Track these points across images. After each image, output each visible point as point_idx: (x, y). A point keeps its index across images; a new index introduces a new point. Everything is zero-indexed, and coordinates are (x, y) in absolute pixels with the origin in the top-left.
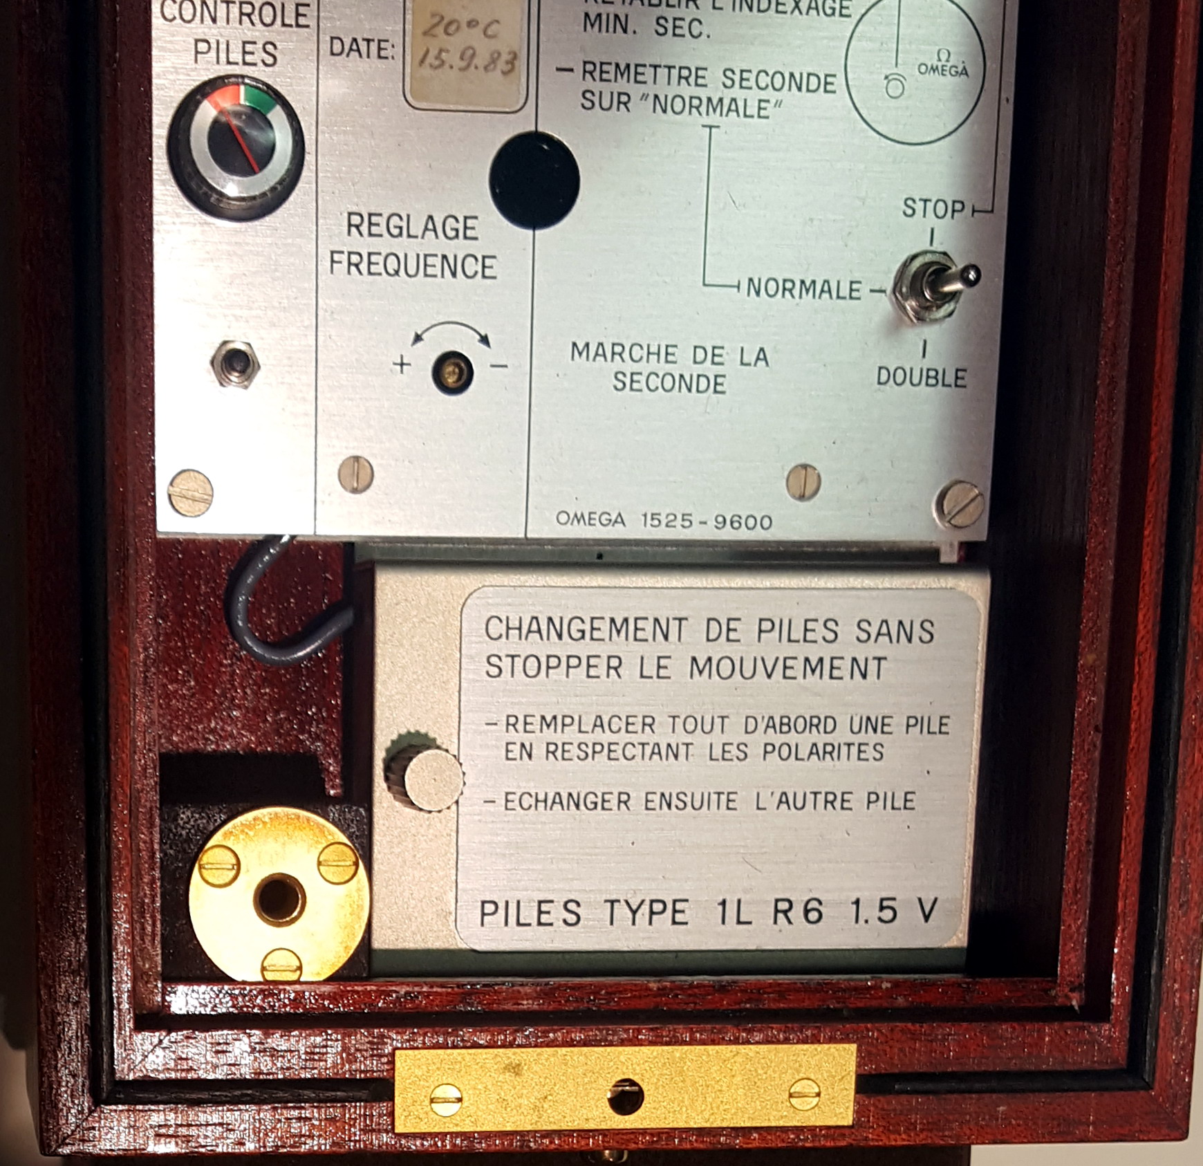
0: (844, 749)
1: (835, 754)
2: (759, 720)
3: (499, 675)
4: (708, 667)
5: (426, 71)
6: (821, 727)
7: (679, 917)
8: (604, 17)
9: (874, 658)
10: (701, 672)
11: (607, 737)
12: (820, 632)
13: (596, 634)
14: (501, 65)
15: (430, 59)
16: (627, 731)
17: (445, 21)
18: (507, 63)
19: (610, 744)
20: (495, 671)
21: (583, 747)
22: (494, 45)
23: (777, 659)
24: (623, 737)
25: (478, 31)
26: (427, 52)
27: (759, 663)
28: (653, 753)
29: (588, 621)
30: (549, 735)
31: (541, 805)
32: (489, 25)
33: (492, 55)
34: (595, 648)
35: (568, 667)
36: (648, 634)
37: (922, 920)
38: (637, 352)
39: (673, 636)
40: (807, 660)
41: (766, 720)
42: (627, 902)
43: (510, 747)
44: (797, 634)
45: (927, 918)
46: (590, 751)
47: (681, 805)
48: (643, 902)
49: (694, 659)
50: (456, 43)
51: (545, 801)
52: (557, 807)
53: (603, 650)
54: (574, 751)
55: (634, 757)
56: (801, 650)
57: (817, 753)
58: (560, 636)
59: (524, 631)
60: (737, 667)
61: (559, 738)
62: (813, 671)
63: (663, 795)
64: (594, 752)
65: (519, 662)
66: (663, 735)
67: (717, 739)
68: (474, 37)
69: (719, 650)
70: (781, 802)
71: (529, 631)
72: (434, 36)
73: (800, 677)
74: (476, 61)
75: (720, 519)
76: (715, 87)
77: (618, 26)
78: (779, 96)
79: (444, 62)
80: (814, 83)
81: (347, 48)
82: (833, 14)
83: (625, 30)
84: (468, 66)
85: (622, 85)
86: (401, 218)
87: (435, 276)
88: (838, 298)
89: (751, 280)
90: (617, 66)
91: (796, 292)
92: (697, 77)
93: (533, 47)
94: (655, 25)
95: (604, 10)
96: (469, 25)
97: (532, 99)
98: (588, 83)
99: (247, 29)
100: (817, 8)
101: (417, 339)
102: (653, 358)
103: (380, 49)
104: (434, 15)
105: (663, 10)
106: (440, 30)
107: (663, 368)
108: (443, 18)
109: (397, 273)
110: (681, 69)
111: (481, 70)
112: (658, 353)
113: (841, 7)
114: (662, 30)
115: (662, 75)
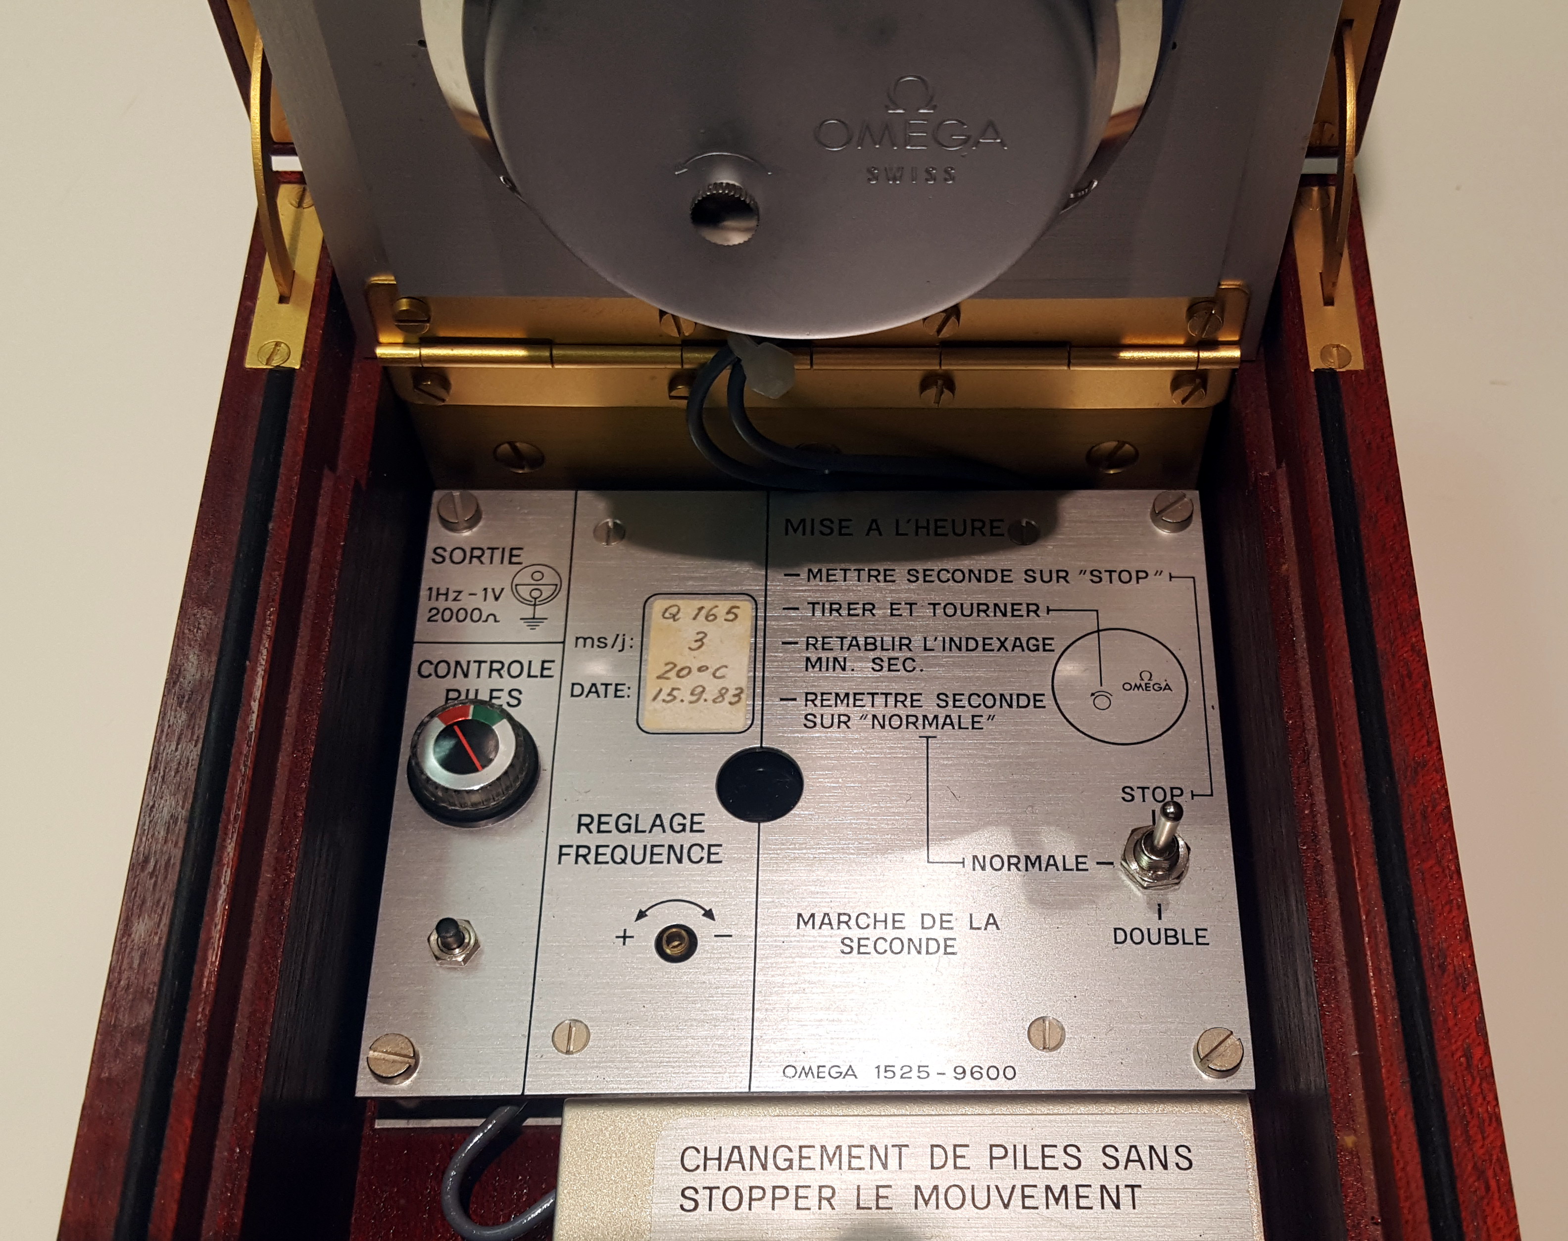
5: (658, 705)
8: (824, 660)
9: (1127, 1187)
10: (927, 1202)
12: (1059, 1159)
14: (729, 697)
15: (663, 695)
17: (677, 668)
18: (735, 696)
22: (721, 683)
23: (1014, 1188)
25: (707, 675)
26: (661, 690)
32: (718, 669)
33: (720, 691)
35: (774, 1198)
36: (864, 1162)
38: (863, 921)
39: (893, 1161)
40: (1048, 1189)
44: (1035, 1161)
49: (918, 1188)
50: (686, 685)
53: (814, 1179)
56: (1041, 1179)
60: (968, 1197)
62: (1057, 1201)
65: (718, 1195)
68: (705, 678)
72: (668, 678)
73: (1043, 1207)
74: (704, 696)
76: (930, 707)
77: (837, 665)
78: (991, 711)
79: (675, 698)
80: (1023, 701)
81: (586, 691)
82: (1038, 649)
83: (844, 669)
84: (698, 700)
85: (842, 709)
86: (630, 818)
87: (661, 862)
88: (1065, 869)
89: (975, 857)
90: (837, 695)
91: (1022, 866)
92: (912, 701)
93: (759, 684)
94: (871, 664)
95: (824, 655)
96: (700, 670)
97: (758, 722)
98: (810, 708)
99: (495, 681)
100: (1021, 646)
101: (641, 915)
102: (881, 926)
103: (616, 690)
104: (667, 664)
105: (878, 653)
106: (672, 674)
107: (890, 934)
108: (675, 666)
109: (623, 861)
110: (897, 694)
111: (710, 702)
112: (885, 921)
113: (1044, 645)
114: (878, 668)
115: (880, 700)
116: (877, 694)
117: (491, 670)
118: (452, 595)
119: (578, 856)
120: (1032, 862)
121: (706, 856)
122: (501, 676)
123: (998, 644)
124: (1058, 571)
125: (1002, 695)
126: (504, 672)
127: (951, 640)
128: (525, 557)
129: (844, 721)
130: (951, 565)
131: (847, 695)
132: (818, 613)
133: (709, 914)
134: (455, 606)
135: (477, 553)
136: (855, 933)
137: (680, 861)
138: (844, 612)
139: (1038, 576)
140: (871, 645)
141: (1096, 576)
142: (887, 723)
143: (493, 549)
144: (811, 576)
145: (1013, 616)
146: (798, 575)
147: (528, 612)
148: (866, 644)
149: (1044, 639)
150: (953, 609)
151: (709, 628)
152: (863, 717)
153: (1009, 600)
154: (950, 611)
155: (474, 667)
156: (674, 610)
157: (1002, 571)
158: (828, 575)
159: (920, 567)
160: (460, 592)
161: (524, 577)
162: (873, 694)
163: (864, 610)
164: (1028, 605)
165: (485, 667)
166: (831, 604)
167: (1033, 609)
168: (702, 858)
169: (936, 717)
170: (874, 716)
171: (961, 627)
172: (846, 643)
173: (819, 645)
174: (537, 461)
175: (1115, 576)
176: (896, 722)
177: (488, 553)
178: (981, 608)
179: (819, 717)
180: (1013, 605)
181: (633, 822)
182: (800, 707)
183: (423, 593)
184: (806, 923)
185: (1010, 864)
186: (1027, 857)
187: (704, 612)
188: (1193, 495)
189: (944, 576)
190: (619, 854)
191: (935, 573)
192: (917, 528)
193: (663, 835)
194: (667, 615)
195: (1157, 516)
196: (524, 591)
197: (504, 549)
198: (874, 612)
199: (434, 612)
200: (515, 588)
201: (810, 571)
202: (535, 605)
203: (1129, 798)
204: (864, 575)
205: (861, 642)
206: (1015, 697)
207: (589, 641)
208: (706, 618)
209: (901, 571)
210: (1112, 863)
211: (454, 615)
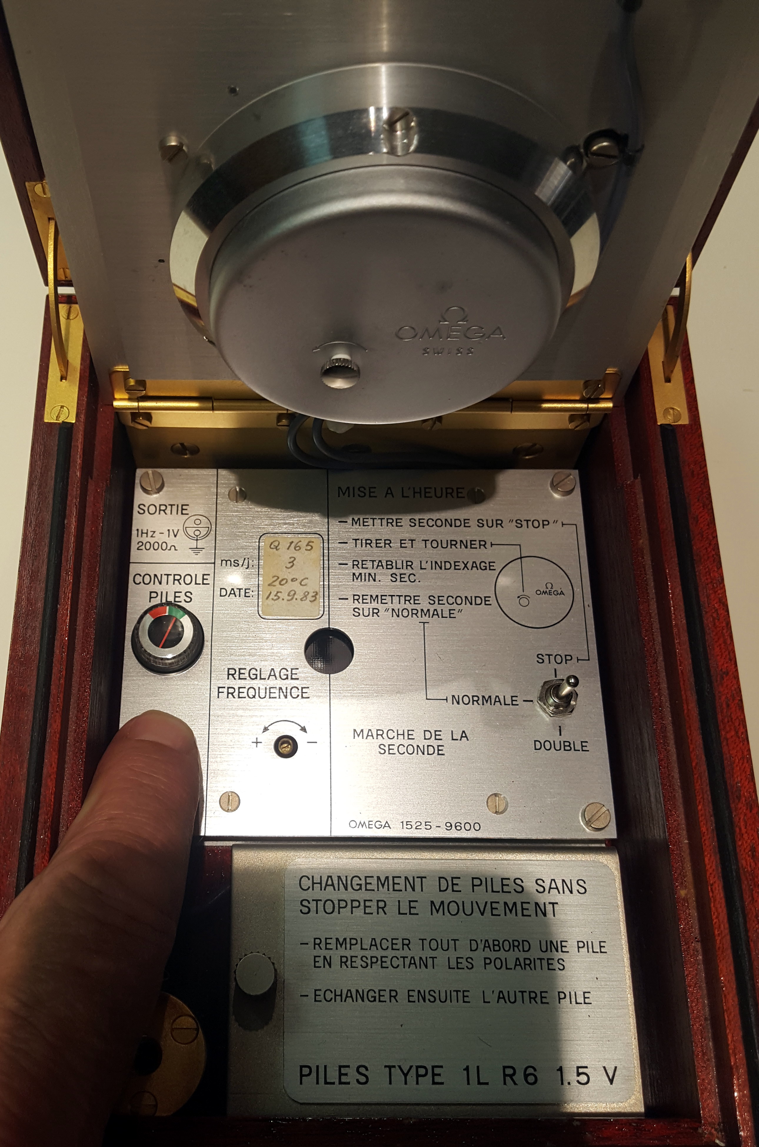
2: (479, 942)
4: (441, 908)
5: (270, 602)
6: (520, 948)
7: (437, 1079)
8: (363, 575)
9: (549, 903)
10: (438, 911)
14: (309, 598)
15: (272, 596)
17: (280, 580)
18: (313, 596)
21: (364, 959)
22: (305, 589)
23: (486, 903)
25: (297, 583)
26: (271, 593)
27: (475, 906)
30: (342, 951)
32: (303, 580)
33: (304, 594)
35: (352, 907)
38: (391, 734)
41: (484, 942)
42: (400, 1067)
45: (611, 1082)
46: (369, 961)
47: (432, 999)
48: (411, 1066)
49: (432, 903)
50: (285, 589)
51: (341, 995)
52: (349, 1000)
60: (460, 908)
61: (348, 953)
62: (510, 911)
66: (416, 951)
67: (452, 954)
68: (295, 586)
72: (275, 586)
74: (296, 597)
75: (449, 825)
76: (424, 604)
77: (371, 578)
78: (460, 607)
79: (279, 598)
80: (479, 601)
81: (228, 593)
82: (486, 569)
83: (375, 580)
84: (292, 599)
85: (374, 605)
86: (257, 670)
87: (275, 698)
88: (505, 704)
89: (453, 696)
90: (371, 596)
91: (480, 702)
92: (415, 600)
93: (326, 589)
94: (390, 577)
95: (363, 571)
96: (292, 580)
97: (326, 613)
98: (356, 604)
99: (177, 587)
100: (476, 567)
101: (266, 729)
102: (401, 737)
103: (246, 593)
104: (274, 577)
105: (394, 571)
106: (277, 583)
107: (406, 742)
108: (278, 578)
109: (254, 697)
110: (405, 596)
111: (299, 600)
112: (403, 734)
113: (490, 566)
114: (394, 580)
115: (396, 599)
116: (394, 596)
117: (175, 580)
118: (150, 534)
119: (228, 693)
120: (487, 700)
121: (300, 694)
122: (180, 584)
123: (464, 566)
124: (497, 520)
125: (466, 597)
126: (182, 581)
127: (436, 562)
128: (190, 510)
129: (376, 612)
130: (435, 516)
131: (377, 596)
132: (359, 545)
133: (304, 729)
134: (152, 541)
135: (163, 508)
136: (387, 742)
137: (286, 697)
138: (373, 545)
139: (485, 523)
140: (390, 565)
141: (519, 524)
142: (400, 613)
143: (171, 505)
144: (354, 523)
145: (471, 548)
146: (346, 522)
147: (193, 544)
148: (387, 565)
149: (490, 563)
150: (437, 544)
151: (296, 554)
152: (387, 610)
153: (469, 538)
154: (435, 545)
155: (165, 578)
156: (276, 544)
157: (464, 520)
158: (364, 522)
159: (417, 517)
160: (154, 532)
161: (190, 523)
162: (392, 596)
163: (385, 544)
164: (480, 541)
165: (171, 578)
166: (366, 540)
167: (483, 544)
168: (298, 696)
169: (428, 610)
170: (393, 610)
171: (440, 555)
172: (376, 564)
173: (360, 566)
174: (195, 450)
175: (530, 523)
176: (405, 613)
177: (169, 508)
178: (453, 543)
179: (361, 610)
180: (471, 541)
181: (258, 673)
182: (350, 604)
183: (134, 532)
184: (359, 735)
185: (473, 701)
186: (483, 697)
187: (293, 545)
188: (575, 474)
189: (431, 523)
190: (251, 692)
191: (425, 521)
192: (414, 493)
193: (276, 682)
194: (272, 546)
195: (554, 486)
196: (191, 531)
197: (178, 505)
198: (391, 545)
199: (140, 544)
200: (185, 529)
201: (353, 519)
202: (197, 540)
203: (541, 661)
204: (384, 522)
205: (384, 564)
206: (473, 598)
207: (229, 562)
208: (295, 548)
209: (406, 519)
210: (532, 701)
211: (152, 545)
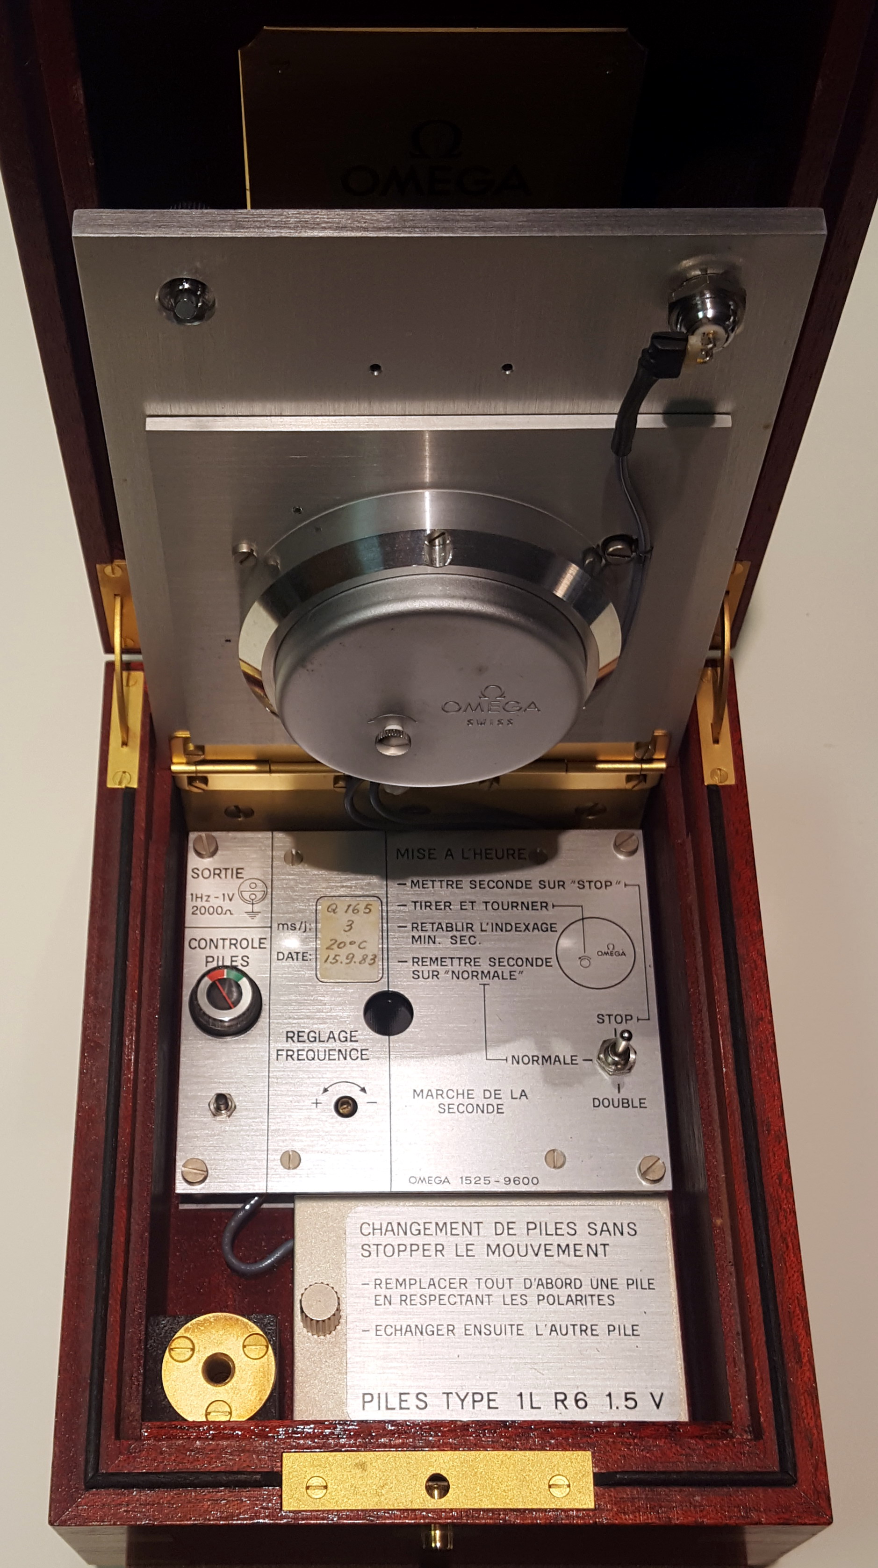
0: (589, 1299)
1: (583, 1301)
2: (533, 1281)
3: (369, 1256)
4: (497, 1250)
5: (328, 965)
6: (573, 1285)
7: (492, 1404)
8: (423, 937)
9: (601, 1244)
10: (493, 1253)
11: (437, 1291)
12: (564, 1230)
13: (427, 1232)
14: (368, 960)
15: (330, 959)
16: (450, 1288)
17: (338, 943)
18: (372, 959)
19: (440, 1295)
20: (367, 1254)
21: (423, 1297)
22: (363, 952)
23: (540, 1245)
24: (447, 1291)
25: (355, 946)
26: (329, 956)
27: (529, 1248)
28: (467, 1301)
29: (422, 1225)
30: (401, 1290)
31: (398, 1333)
32: (361, 943)
33: (363, 956)
34: (427, 1239)
35: (412, 1251)
36: (459, 1231)
37: (655, 1407)
38: (451, 1094)
39: (475, 1231)
40: (559, 1245)
41: (537, 1281)
42: (457, 1394)
43: (378, 1298)
44: (551, 1230)
45: (658, 1406)
46: (427, 1299)
47: (488, 1332)
48: (468, 1393)
49: (488, 1245)
50: (343, 952)
51: (401, 1330)
52: (409, 1334)
53: (433, 1240)
54: (417, 1300)
55: (455, 1303)
56: (555, 1240)
57: (572, 1300)
58: (405, 1233)
59: (384, 1231)
60: (516, 1250)
61: (408, 1292)
62: (564, 1252)
63: (475, 1326)
64: (430, 1300)
65: (381, 1248)
66: (472, 1290)
67: (508, 1292)
68: (354, 949)
69: (504, 1239)
70: (552, 1330)
71: (387, 1231)
72: (332, 949)
73: (556, 1256)
74: (354, 960)
75: (507, 1179)
76: (485, 966)
77: (430, 941)
78: (521, 969)
79: (337, 961)
80: (539, 962)
81: (286, 957)
82: (547, 930)
83: (434, 943)
84: (350, 962)
85: (434, 967)
86: (315, 1033)
87: (335, 1060)
88: (565, 1063)
89: (513, 1057)
90: (431, 959)
91: (540, 1061)
92: (475, 962)
93: (385, 952)
94: (450, 940)
95: (422, 934)
96: (351, 943)
97: (385, 975)
98: (416, 967)
99: (233, 951)
100: (538, 928)
101: (326, 1090)
102: (460, 1096)
103: (303, 956)
104: (331, 940)
105: (454, 933)
106: (335, 946)
107: (467, 1101)
108: (336, 941)
109: (313, 1059)
110: (466, 958)
111: (358, 964)
112: (463, 1094)
113: (551, 927)
114: (454, 942)
115: (456, 961)
116: (454, 958)
117: (231, 944)
118: (205, 898)
119: (287, 1056)
120: (546, 1059)
121: (359, 1055)
122: (236, 948)
123: (524, 927)
124: (559, 882)
125: (527, 959)
126: (238, 945)
127: (497, 924)
128: (245, 874)
129: (435, 975)
130: (496, 877)
131: (437, 959)
132: (418, 908)
133: (363, 1090)
134: (207, 905)
135: (217, 872)
136: (447, 1101)
137: (345, 1058)
138: (433, 907)
139: (547, 884)
140: (450, 927)
141: (581, 884)
142: (460, 976)
143: (226, 869)
144: (413, 885)
145: (532, 909)
146: (405, 884)
147: (249, 908)
148: (447, 927)
149: (551, 924)
150: (498, 906)
151: (355, 918)
152: (447, 972)
153: (530, 900)
154: (496, 906)
155: (221, 942)
156: (334, 907)
157: (526, 881)
158: (423, 884)
159: (478, 878)
160: (209, 896)
161: (245, 887)
162: (452, 958)
163: (445, 906)
164: (541, 903)
165: (227, 943)
166: (426, 902)
167: (545, 905)
168: (358, 1057)
169: (489, 972)
170: (453, 972)
171: (502, 916)
172: (435, 926)
173: (419, 928)
174: (249, 813)
175: (593, 884)
176: (466, 975)
177: (223, 872)
178: (514, 905)
179: (421, 973)
180: (532, 903)
181: (317, 1035)
182: (410, 967)
183: (188, 897)
184: (418, 1095)
185: (533, 1061)
186: (543, 1057)
187: (351, 908)
188: (639, 833)
189: (492, 884)
190: (311, 1054)
191: (486, 883)
192: (475, 854)
193: (334, 1044)
194: (330, 910)
195: (617, 847)
196: (246, 895)
197: (232, 870)
198: (451, 907)
199: (195, 908)
200: (241, 893)
201: (412, 881)
202: (253, 904)
203: (601, 1021)
204: (444, 884)
205: (444, 927)
206: (534, 960)
207: (285, 926)
208: (353, 911)
209: (466, 880)
210: (591, 1060)
211: (207, 910)
